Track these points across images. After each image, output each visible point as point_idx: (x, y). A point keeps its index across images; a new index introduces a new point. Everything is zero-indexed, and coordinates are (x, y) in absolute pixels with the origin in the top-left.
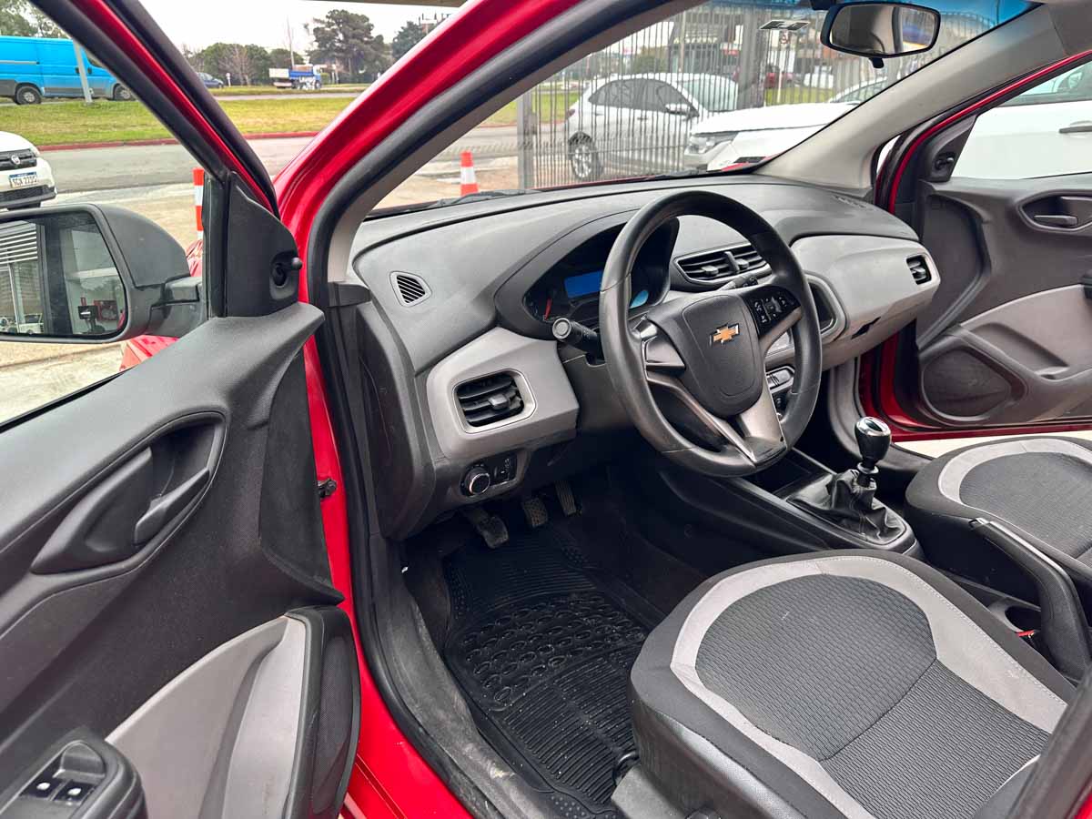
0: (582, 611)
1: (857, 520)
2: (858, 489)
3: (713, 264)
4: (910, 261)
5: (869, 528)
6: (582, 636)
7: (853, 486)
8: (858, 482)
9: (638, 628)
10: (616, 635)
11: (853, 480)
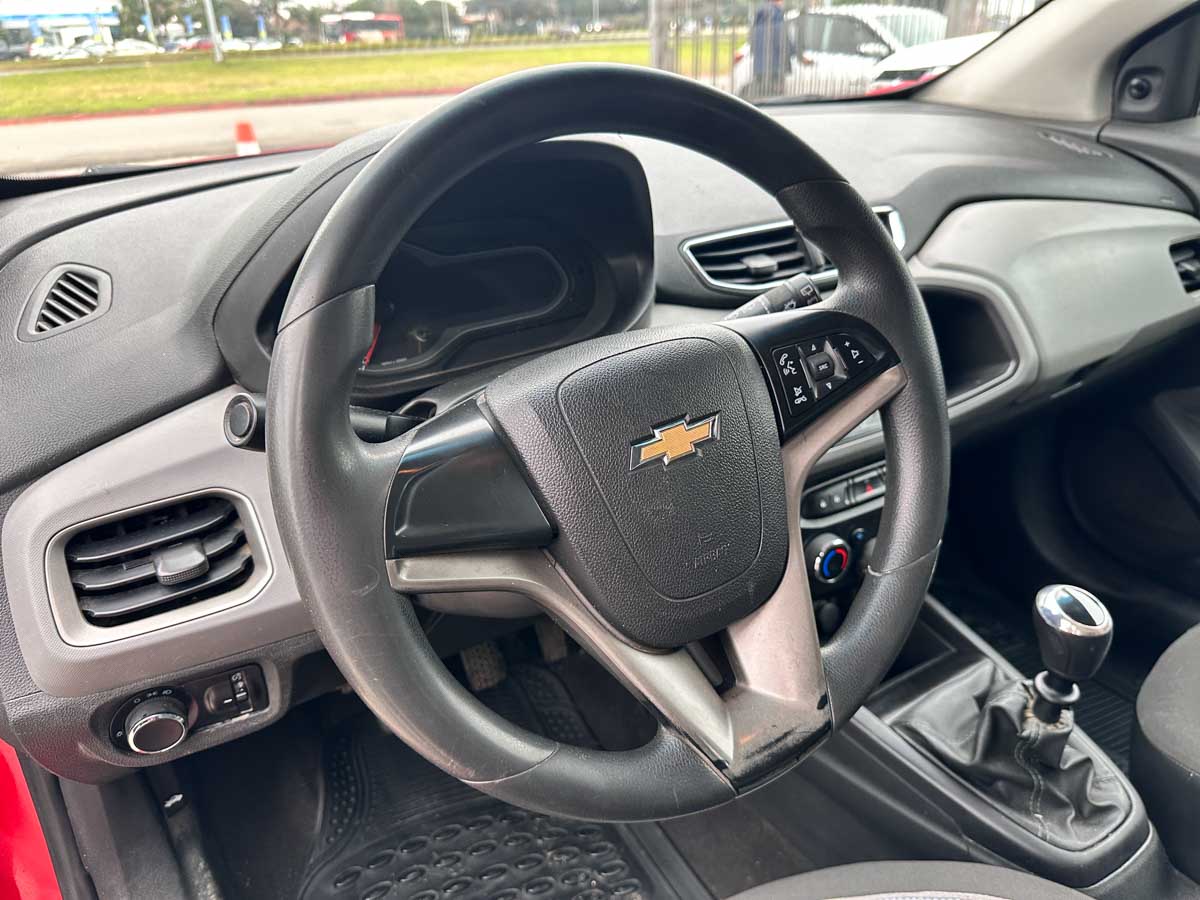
0: (550, 835)
1: (1028, 786)
2: (1034, 728)
3: (771, 253)
4: (1175, 249)
5: (1053, 803)
6: (537, 889)
7: (1023, 719)
8: (1037, 711)
9: (635, 881)
10: (597, 891)
11: (1025, 707)
